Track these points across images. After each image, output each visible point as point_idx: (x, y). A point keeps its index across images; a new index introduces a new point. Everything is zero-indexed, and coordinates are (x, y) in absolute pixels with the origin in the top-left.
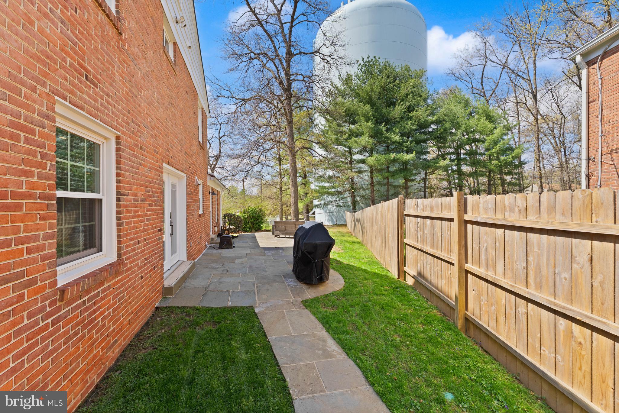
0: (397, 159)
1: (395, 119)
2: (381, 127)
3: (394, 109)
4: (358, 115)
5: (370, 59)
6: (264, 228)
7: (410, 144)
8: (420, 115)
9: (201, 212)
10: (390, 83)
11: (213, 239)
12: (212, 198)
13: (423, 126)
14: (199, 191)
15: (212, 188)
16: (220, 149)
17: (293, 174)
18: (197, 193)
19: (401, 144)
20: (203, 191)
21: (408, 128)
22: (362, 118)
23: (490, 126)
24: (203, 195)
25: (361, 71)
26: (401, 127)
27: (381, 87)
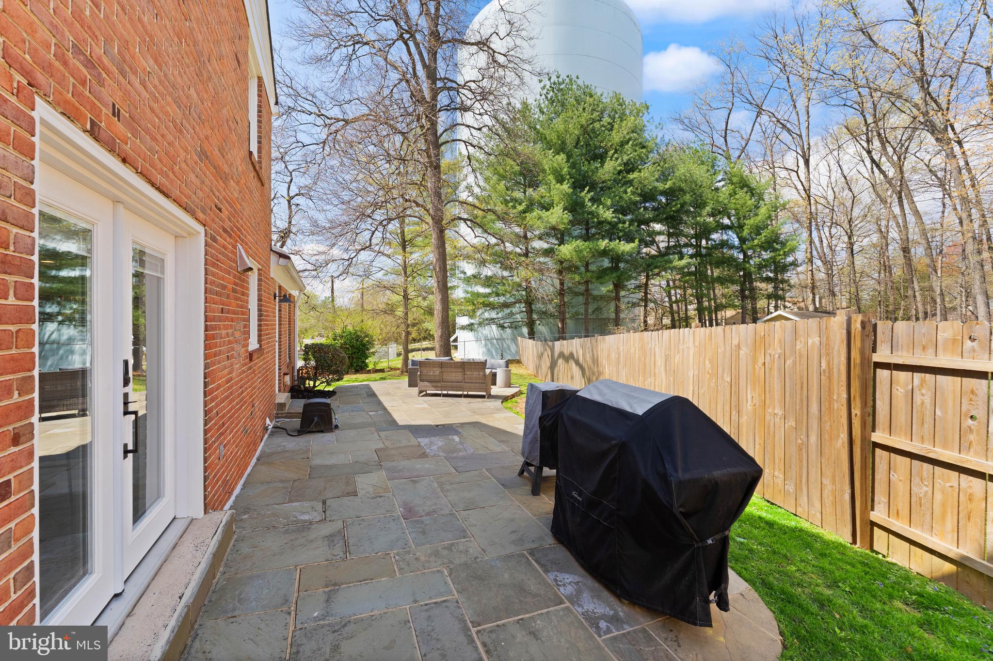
0: (609, 250)
1: (603, 182)
2: (583, 194)
3: (602, 166)
4: (544, 171)
5: (560, 80)
6: (371, 367)
7: (629, 227)
8: (646, 178)
9: (253, 345)
10: (594, 121)
11: (281, 406)
12: (280, 310)
13: (648, 196)
14: (248, 289)
15: (280, 287)
16: (290, 217)
17: (440, 268)
18: (243, 294)
19: (613, 225)
20: (259, 290)
21: (627, 199)
22: (551, 177)
23: (751, 202)
24: (260, 300)
25: (547, 97)
26: (615, 196)
27: (582, 126)
